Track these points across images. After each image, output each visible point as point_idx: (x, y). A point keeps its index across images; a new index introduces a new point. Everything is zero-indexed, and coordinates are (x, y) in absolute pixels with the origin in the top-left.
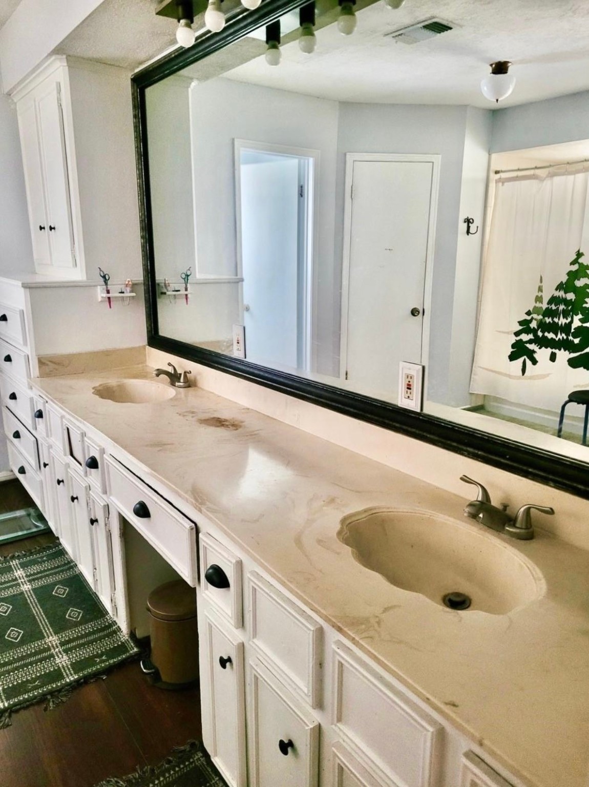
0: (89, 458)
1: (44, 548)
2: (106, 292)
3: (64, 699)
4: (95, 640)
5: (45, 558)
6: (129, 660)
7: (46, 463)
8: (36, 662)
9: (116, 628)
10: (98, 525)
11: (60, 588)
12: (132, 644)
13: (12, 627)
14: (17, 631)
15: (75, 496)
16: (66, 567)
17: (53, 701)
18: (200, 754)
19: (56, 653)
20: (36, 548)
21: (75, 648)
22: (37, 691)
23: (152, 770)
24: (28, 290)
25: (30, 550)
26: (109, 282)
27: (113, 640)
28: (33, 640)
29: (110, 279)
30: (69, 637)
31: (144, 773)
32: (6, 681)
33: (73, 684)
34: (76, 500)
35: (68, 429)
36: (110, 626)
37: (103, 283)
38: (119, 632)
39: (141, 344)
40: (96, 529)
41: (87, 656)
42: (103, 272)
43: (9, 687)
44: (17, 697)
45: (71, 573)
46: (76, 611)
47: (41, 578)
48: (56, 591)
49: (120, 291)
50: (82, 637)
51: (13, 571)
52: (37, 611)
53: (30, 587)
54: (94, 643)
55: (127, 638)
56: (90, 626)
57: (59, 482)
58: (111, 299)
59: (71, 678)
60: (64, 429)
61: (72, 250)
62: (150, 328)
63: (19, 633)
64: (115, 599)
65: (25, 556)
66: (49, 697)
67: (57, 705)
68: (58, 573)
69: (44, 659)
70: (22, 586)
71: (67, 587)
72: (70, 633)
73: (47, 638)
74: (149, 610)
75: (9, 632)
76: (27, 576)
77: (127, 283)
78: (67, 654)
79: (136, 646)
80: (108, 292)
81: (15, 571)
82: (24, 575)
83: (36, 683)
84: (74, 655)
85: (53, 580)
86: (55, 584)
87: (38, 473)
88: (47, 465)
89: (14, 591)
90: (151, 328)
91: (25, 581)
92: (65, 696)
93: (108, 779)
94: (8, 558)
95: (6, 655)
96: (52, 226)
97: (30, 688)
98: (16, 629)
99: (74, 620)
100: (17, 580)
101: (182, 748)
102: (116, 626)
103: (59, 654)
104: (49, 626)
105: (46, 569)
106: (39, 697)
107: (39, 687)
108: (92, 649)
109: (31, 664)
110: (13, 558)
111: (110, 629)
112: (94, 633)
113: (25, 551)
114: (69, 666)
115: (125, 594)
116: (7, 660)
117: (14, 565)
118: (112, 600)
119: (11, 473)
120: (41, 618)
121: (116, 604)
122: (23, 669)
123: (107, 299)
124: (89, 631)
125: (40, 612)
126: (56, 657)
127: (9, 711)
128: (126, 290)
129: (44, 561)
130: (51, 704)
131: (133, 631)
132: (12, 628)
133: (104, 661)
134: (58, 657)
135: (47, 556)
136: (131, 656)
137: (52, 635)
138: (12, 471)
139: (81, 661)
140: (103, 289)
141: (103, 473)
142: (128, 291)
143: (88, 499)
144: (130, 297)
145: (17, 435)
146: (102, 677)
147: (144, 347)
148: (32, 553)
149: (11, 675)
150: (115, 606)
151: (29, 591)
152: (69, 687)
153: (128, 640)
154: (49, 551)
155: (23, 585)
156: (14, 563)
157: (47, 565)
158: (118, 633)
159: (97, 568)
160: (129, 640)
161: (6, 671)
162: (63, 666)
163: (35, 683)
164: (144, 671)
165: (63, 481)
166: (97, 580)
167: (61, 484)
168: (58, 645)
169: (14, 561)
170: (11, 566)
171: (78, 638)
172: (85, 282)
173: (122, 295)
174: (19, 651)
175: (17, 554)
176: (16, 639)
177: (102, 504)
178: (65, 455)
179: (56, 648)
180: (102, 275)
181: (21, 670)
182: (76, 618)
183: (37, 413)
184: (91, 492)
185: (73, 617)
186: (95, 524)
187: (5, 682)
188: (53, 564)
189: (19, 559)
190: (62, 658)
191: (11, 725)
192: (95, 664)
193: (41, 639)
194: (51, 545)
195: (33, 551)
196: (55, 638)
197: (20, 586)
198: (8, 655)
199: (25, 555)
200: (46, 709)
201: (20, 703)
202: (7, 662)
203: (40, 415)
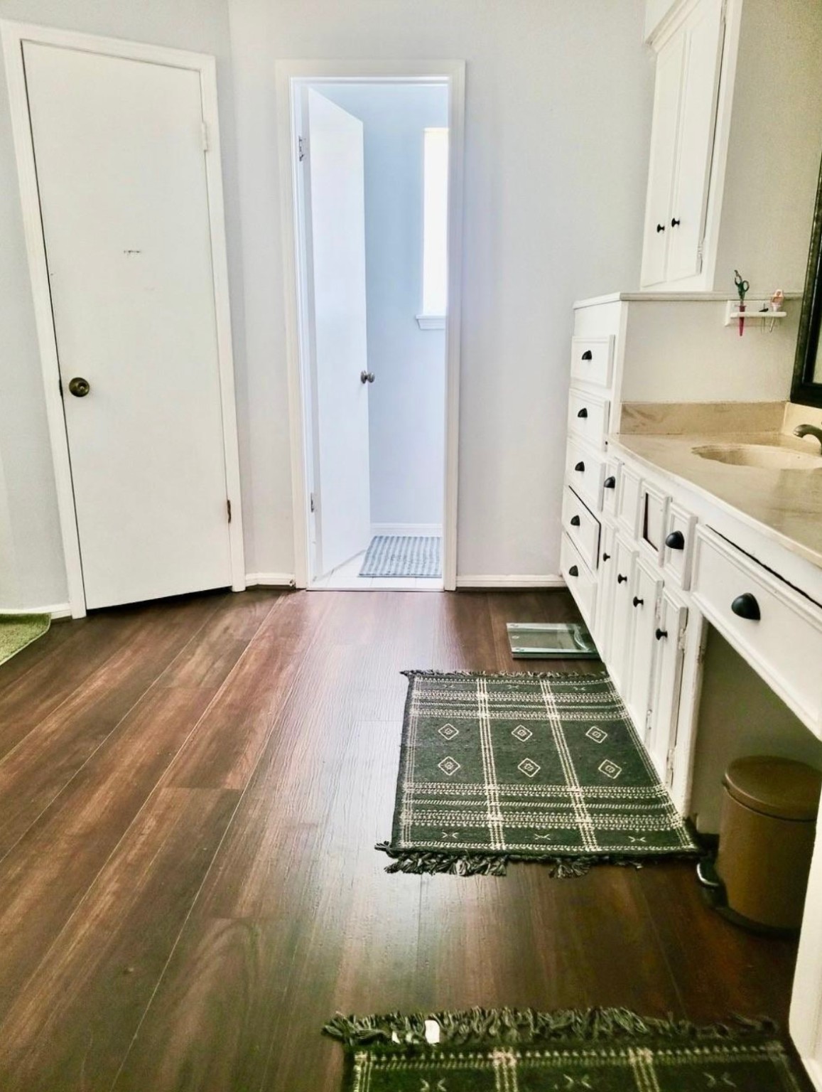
0: (673, 534)
1: (584, 676)
2: (738, 309)
3: (578, 872)
4: (634, 812)
5: (583, 689)
6: (680, 857)
7: (608, 554)
8: (550, 810)
9: (667, 806)
10: (666, 640)
11: (596, 730)
12: (687, 837)
13: (529, 758)
14: (532, 765)
15: (639, 599)
16: (609, 707)
17: (563, 869)
18: (778, 1046)
19: (578, 808)
20: (574, 674)
21: (604, 811)
22: (545, 846)
23: (693, 1032)
24: (627, 303)
25: (566, 674)
26: (747, 295)
27: (660, 822)
28: (551, 781)
29: (749, 289)
30: (598, 796)
31: (679, 1027)
32: (509, 819)
33: (594, 857)
34: (639, 605)
35: (647, 495)
36: (657, 801)
37: (738, 296)
38: (669, 812)
39: (779, 400)
40: (662, 647)
41: (619, 829)
42: (740, 277)
43: (511, 828)
44: (519, 844)
45: (615, 717)
46: (613, 766)
47: (574, 710)
48: (592, 732)
49: (762, 309)
50: (615, 801)
51: (542, 693)
52: (562, 748)
53: (558, 717)
54: (632, 816)
55: (681, 825)
56: (629, 791)
57: (621, 579)
58: (745, 321)
59: (592, 848)
60: (642, 498)
61: (699, 247)
62: (799, 371)
63: (536, 768)
64: (673, 758)
65: (558, 679)
66: (559, 860)
67: (568, 876)
68: (598, 711)
69: (561, 811)
70: (549, 713)
71: (607, 732)
72: (601, 791)
73: (569, 786)
74: (726, 784)
75: (523, 762)
76: (557, 703)
77: (775, 295)
78: (592, 816)
79: (694, 842)
80: (742, 309)
81: (544, 694)
82: (554, 701)
83: (545, 837)
84: (601, 821)
85: (589, 718)
86: (591, 723)
87: (594, 572)
88: (609, 557)
89: (538, 717)
90: (802, 371)
91: (553, 709)
92: (580, 868)
93: (622, 1008)
94: (538, 676)
95: (514, 788)
96: (676, 220)
97: (536, 839)
98: (532, 762)
99: (609, 776)
100: (545, 705)
101: (748, 1021)
102: (666, 804)
103: (581, 811)
104: (574, 772)
105: (582, 701)
106: (545, 855)
107: (547, 842)
108: (627, 822)
109: (543, 810)
110: (544, 677)
111: (658, 807)
112: (633, 801)
113: (560, 674)
114: (592, 833)
115: (691, 753)
116: (514, 795)
117: (543, 686)
118: (668, 759)
119: (560, 579)
120: (565, 759)
121: (674, 767)
122: (532, 812)
123: (738, 322)
124: (627, 797)
125: (566, 751)
126: (577, 814)
127: (506, 856)
128: (772, 307)
129: (582, 692)
130: (560, 871)
131: (692, 818)
132: (527, 759)
133: (640, 844)
134: (580, 815)
135: (587, 686)
136: (683, 853)
137: (576, 785)
138: (561, 576)
139: (609, 831)
140: (736, 306)
141: (689, 557)
142: (775, 308)
143: (658, 601)
144: (775, 318)
145: (576, 521)
146: (636, 864)
147: (782, 404)
148: (568, 678)
149: (517, 815)
150: (672, 769)
151: (557, 722)
152: (587, 859)
153: (681, 828)
154: (590, 681)
155: (551, 712)
156: (545, 685)
157: (584, 698)
158: (668, 814)
159: (654, 711)
160: (684, 829)
161: (511, 807)
162: (584, 828)
163: (544, 835)
164: (702, 879)
165: (625, 579)
166: (650, 728)
167: (623, 582)
168: (582, 800)
169: (544, 681)
170: (540, 686)
171: (609, 801)
172: (711, 294)
173: (764, 314)
174: (531, 789)
175: (549, 674)
176: (531, 773)
177: (679, 606)
178: (636, 538)
179: (578, 802)
180: (739, 283)
181: (529, 813)
182: (612, 774)
183: (608, 482)
184: (664, 589)
185: (608, 773)
186: (662, 638)
187: (507, 820)
188: (593, 699)
189: (551, 681)
190: (585, 818)
191: (505, 875)
192: (628, 843)
193: (562, 785)
194: (594, 675)
195: (570, 675)
196: (580, 789)
197: (546, 712)
198: (517, 789)
199: (560, 678)
200: (552, 875)
201: (520, 853)
202: (514, 797)
203: (611, 484)
